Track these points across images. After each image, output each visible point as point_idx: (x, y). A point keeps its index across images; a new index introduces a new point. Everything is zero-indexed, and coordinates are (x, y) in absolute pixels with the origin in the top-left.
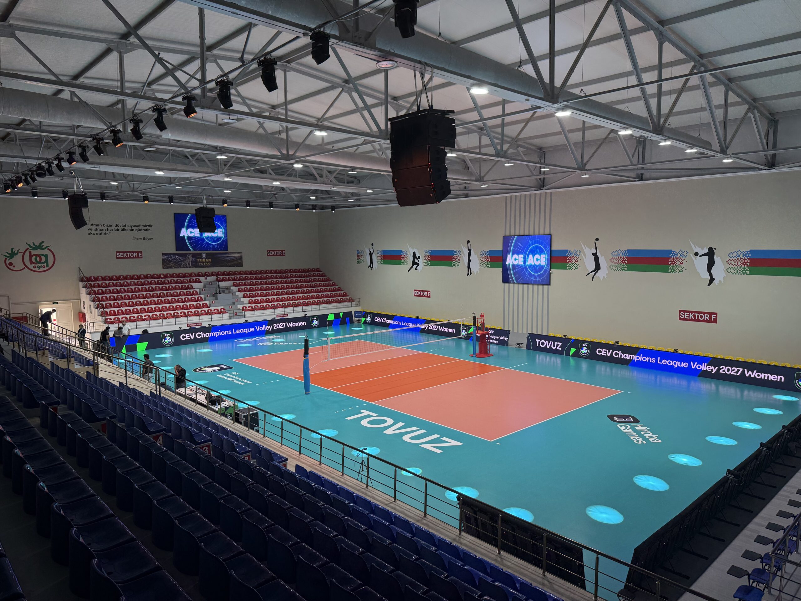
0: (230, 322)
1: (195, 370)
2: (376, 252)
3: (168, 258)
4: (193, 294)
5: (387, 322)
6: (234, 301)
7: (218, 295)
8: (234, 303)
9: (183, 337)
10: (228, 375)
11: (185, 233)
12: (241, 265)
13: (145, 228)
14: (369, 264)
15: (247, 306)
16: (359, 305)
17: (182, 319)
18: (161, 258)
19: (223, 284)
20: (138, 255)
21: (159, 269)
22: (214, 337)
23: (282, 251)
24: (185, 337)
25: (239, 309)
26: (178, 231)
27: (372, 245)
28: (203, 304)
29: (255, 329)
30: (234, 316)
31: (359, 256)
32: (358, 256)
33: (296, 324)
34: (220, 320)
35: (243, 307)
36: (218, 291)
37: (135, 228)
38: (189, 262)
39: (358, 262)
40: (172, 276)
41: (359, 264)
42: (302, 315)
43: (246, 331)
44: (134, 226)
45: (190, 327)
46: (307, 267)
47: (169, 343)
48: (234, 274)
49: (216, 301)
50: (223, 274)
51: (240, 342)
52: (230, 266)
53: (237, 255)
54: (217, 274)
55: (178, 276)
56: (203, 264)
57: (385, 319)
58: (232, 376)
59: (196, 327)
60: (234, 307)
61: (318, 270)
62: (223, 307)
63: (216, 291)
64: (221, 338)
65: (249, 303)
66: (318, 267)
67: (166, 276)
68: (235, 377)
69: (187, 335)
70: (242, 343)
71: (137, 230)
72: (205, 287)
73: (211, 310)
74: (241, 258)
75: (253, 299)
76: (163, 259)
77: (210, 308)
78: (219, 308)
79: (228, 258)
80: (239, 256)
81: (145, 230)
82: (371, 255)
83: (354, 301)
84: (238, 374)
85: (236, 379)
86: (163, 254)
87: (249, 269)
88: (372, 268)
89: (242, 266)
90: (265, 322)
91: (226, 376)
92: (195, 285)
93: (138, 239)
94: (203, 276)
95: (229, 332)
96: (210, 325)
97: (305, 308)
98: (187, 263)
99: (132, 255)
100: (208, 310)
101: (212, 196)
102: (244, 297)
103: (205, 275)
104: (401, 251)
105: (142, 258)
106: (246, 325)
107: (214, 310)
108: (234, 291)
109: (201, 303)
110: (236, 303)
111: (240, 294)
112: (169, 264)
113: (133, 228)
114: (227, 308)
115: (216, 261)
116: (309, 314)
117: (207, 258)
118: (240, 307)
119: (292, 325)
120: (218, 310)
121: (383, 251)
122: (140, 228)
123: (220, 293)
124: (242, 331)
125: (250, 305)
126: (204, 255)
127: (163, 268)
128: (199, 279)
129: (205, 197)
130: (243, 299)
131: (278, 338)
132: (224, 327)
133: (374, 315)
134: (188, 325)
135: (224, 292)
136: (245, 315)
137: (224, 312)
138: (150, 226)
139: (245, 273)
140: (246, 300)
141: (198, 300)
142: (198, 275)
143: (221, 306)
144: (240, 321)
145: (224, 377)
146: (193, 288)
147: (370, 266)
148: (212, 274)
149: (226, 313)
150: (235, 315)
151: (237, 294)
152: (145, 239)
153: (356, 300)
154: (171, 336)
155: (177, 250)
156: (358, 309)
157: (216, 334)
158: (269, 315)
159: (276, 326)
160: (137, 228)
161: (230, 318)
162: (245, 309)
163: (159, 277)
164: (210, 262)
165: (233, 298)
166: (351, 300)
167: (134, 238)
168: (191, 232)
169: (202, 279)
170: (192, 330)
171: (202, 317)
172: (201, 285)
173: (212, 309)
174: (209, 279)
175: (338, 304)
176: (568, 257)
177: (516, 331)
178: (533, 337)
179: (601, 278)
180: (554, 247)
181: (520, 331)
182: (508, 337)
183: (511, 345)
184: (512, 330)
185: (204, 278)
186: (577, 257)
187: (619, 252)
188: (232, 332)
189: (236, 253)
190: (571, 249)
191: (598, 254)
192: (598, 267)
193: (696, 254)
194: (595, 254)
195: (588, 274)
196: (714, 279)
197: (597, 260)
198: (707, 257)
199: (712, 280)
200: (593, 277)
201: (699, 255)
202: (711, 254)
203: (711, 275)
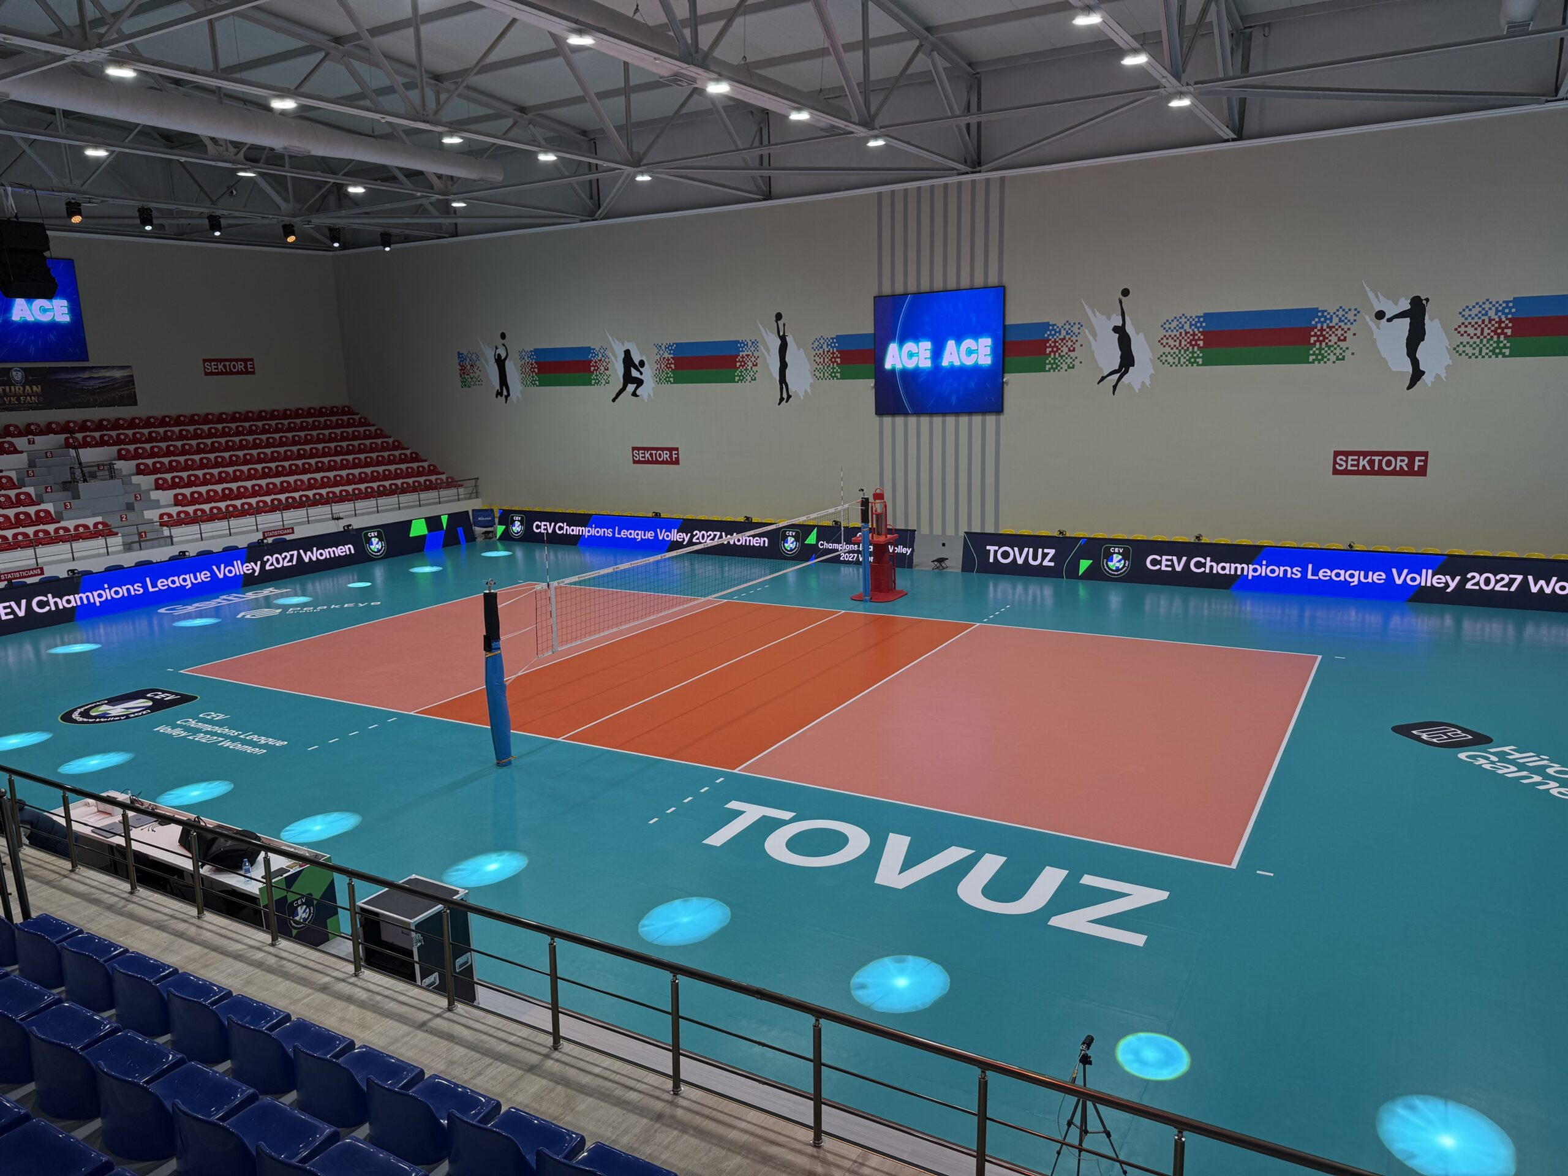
0: (128, 560)
1: (68, 718)
4: (2, 487)
5: (569, 532)
6: (131, 499)
7: (81, 485)
8: (130, 507)
10: (192, 723)
12: (132, 401)
14: (498, 387)
15: (174, 511)
16: (475, 494)
19: (89, 455)
22: (92, 605)
25: (151, 522)
27: (503, 336)
28: (37, 513)
29: (214, 575)
30: (140, 542)
31: (466, 367)
32: (463, 368)
33: (326, 553)
34: (99, 555)
35: (161, 516)
36: (78, 472)
39: (464, 384)
41: (466, 389)
42: (334, 525)
43: (187, 580)
45: (9, 580)
48: (116, 425)
49: (75, 502)
50: (83, 427)
51: (176, 613)
52: (101, 405)
53: (117, 374)
54: (65, 428)
56: (18, 399)
57: (564, 525)
58: (208, 727)
59: (29, 581)
60: (130, 515)
61: (346, 411)
62: (99, 519)
63: (73, 473)
64: (110, 608)
65: (176, 504)
66: (347, 403)
68: (219, 730)
70: (189, 616)
72: (32, 464)
73: (66, 529)
74: (130, 381)
75: (187, 491)
77: (63, 524)
78: (90, 522)
79: (91, 383)
80: (123, 377)
82: (500, 362)
83: (461, 485)
85: (225, 736)
87: (158, 413)
88: (507, 397)
89: (136, 404)
90: (230, 555)
91: (186, 728)
92: (1, 460)
94: (20, 434)
95: (137, 589)
96: (72, 571)
97: (339, 508)
100: (57, 530)
102: (158, 487)
103: (27, 431)
104: (589, 349)
106: (180, 564)
107: (76, 528)
108: (124, 472)
109: (31, 510)
110: (136, 505)
111: (146, 481)
114: (113, 521)
116: (357, 523)
118: (152, 515)
119: (315, 555)
120: (86, 527)
121: (536, 351)
123: (85, 481)
124: (173, 582)
125: (180, 508)
128: (11, 444)
130: (155, 495)
131: (287, 595)
132: (115, 575)
133: (530, 517)
135: (94, 476)
136: (171, 537)
137: (105, 531)
139: (148, 423)
140: (165, 497)
141: (19, 503)
142: (7, 432)
143: (94, 515)
144: (159, 554)
145: (181, 732)
147: (499, 394)
148: (48, 429)
149: (112, 534)
150: (141, 540)
151: (136, 479)
153: (466, 483)
157: (95, 598)
158: (242, 532)
159: (271, 562)
161: (128, 547)
162: (168, 521)
164: (37, 395)
165: (125, 493)
166: (452, 484)
169: (20, 442)
170: (16, 589)
171: (41, 550)
172: (20, 460)
173: (70, 524)
174: (43, 442)
176: (1048, 340)
177: (937, 531)
178: (976, 543)
179: (1137, 387)
180: (1012, 319)
181: (950, 532)
182: (911, 546)
183: (917, 565)
184: (924, 530)
185: (25, 440)
186: (1074, 339)
187: (1183, 320)
188: (145, 587)
189: (113, 367)
190: (1056, 319)
191: (1130, 329)
192: (1127, 361)
193: (1380, 315)
194: (1120, 330)
195: (1103, 378)
196: (1423, 373)
197: (1125, 342)
198: (1408, 320)
199: (1417, 374)
200: (1115, 387)
201: (1387, 316)
202: (1416, 312)
203: (1415, 363)
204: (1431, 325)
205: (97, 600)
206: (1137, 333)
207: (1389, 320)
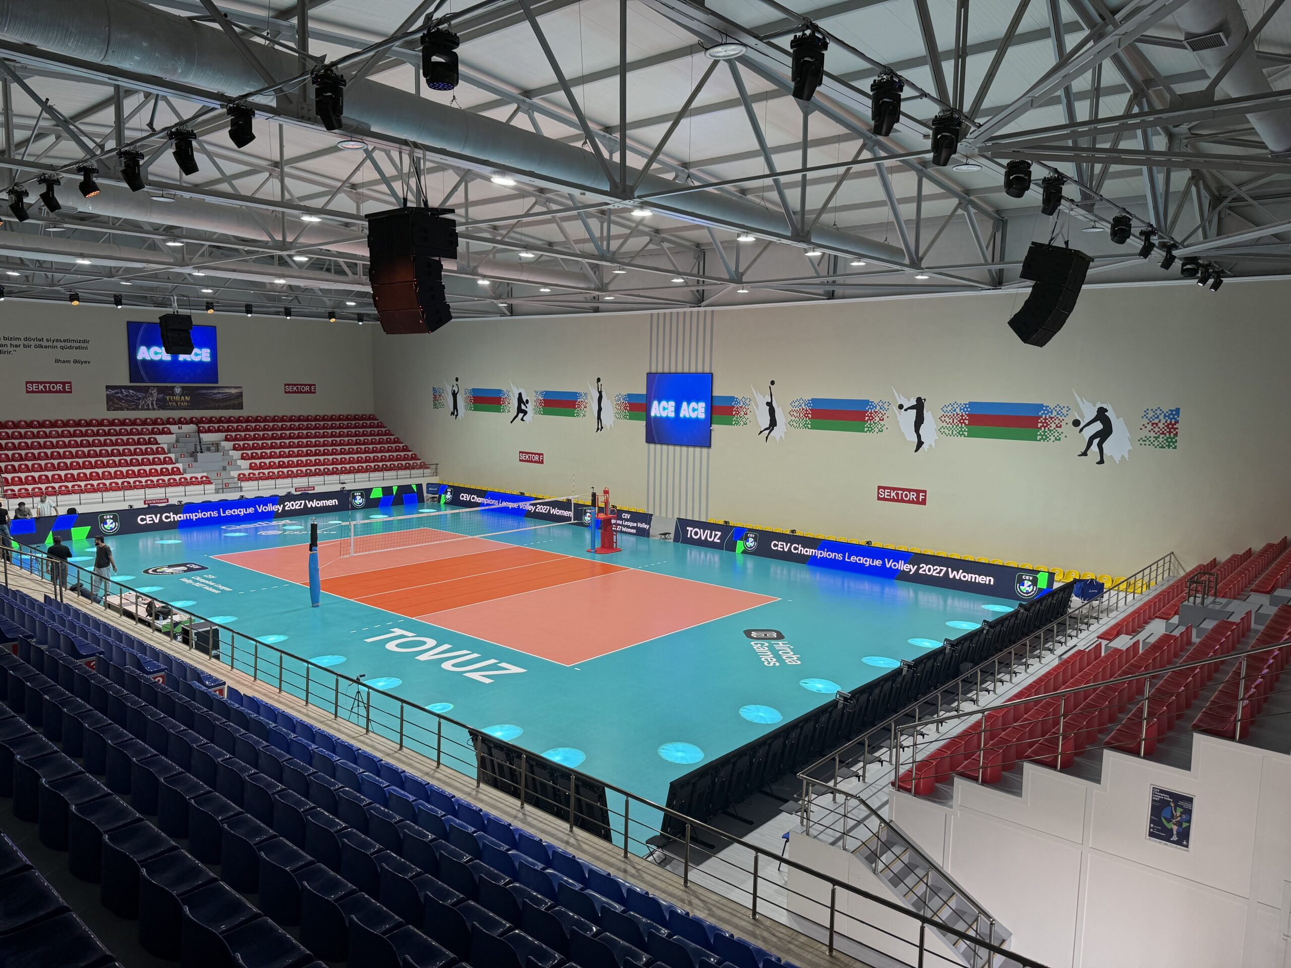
0: (215, 498)
1: (146, 572)
2: (462, 391)
3: (117, 393)
4: (158, 453)
5: (477, 501)
6: (225, 464)
7: (199, 455)
8: (224, 468)
9: (142, 520)
10: (198, 579)
11: (144, 353)
12: (240, 406)
13: (77, 345)
14: (452, 410)
15: (247, 472)
16: (436, 473)
17: (135, 492)
18: (104, 393)
19: (207, 437)
20: (65, 388)
21: (101, 412)
22: (191, 520)
23: (310, 385)
24: (145, 519)
25: (234, 478)
26: (132, 352)
27: (457, 380)
28: (173, 468)
29: (256, 510)
30: (223, 488)
31: (437, 396)
32: (435, 397)
33: (321, 503)
34: (200, 494)
35: (239, 475)
36: (198, 448)
37: (59, 344)
38: (153, 401)
39: (435, 406)
40: (123, 423)
41: (436, 409)
42: (337, 488)
43: (242, 512)
44: (57, 341)
45: (148, 504)
46: (353, 413)
47: (112, 529)
48: (229, 420)
49: (194, 464)
50: (210, 421)
51: (229, 529)
52: (222, 409)
53: (233, 391)
54: (198, 422)
55: (133, 423)
56: (177, 404)
57: (475, 497)
58: (204, 581)
59: (159, 505)
60: (223, 474)
61: (371, 418)
62: (205, 474)
63: (196, 448)
64: (200, 523)
65: (250, 469)
66: (373, 413)
67: (112, 423)
68: (207, 582)
69: (148, 516)
70: (235, 531)
71: (62, 348)
72: (177, 441)
73: (186, 479)
74: (240, 395)
75: (258, 462)
76: (107, 396)
77: (185, 476)
78: (199, 476)
79: (218, 396)
80: (237, 393)
81: (76, 348)
82: (455, 395)
83: (429, 468)
84: (213, 577)
85: (207, 585)
86: (108, 387)
87: (254, 414)
88: (456, 416)
89: (242, 408)
90: (274, 500)
91: (194, 580)
92: (160, 438)
93: (64, 362)
94: (175, 424)
95: (215, 514)
96: (180, 502)
97: (344, 477)
98: (149, 402)
99: (53, 387)
100: (180, 479)
101: (187, 296)
102: (243, 458)
103: (180, 422)
104: (500, 390)
105: (71, 392)
106: (243, 503)
107: (191, 478)
108: (226, 448)
109: (170, 467)
110: (228, 468)
111: (236, 454)
112: (118, 404)
113: (55, 344)
114: (212, 476)
115: (198, 400)
116: (348, 487)
117: (183, 394)
118: (235, 474)
119: (314, 504)
120: (196, 478)
121: (473, 390)
122: (69, 344)
123: (202, 452)
124: (234, 512)
125: (251, 471)
126: (178, 391)
127: (108, 410)
128: (169, 429)
129: (176, 298)
130: (240, 462)
131: (294, 525)
132: (206, 506)
133: (457, 491)
134: (145, 502)
135: (209, 449)
136: (241, 487)
137: (207, 481)
138: (85, 341)
139: (247, 420)
140: (245, 464)
141: (165, 462)
142: (168, 422)
143: (203, 472)
144: (233, 496)
145: (190, 581)
146: (157, 443)
147: (453, 414)
148: (191, 421)
149: (210, 483)
150: (225, 487)
151: (232, 453)
152: (75, 362)
153: (432, 467)
154: (115, 519)
155: (131, 382)
156: (435, 480)
157: (193, 516)
158: (282, 487)
159: (289, 506)
160: (63, 344)
161: (217, 491)
162: (242, 478)
163: (100, 423)
164: (187, 401)
165: (223, 460)
166: (423, 466)
167: (57, 361)
168: (156, 353)
169: (174, 428)
170: (151, 509)
171: (169, 489)
172: (171, 438)
173: (188, 476)
174: (186, 428)
175: (401, 472)
176: (734, 407)
177: (663, 515)
178: (683, 524)
179: (778, 439)
180: (717, 392)
181: (670, 516)
182: (649, 524)
183: (653, 536)
184: (657, 514)
185: (177, 426)
186: (747, 407)
187: (801, 401)
188: (219, 513)
189: (231, 387)
190: (738, 395)
191: (774, 404)
192: (773, 423)
193: (901, 407)
194: (769, 404)
195: (761, 432)
196: (923, 443)
197: (772, 412)
198: (915, 411)
199: (920, 444)
200: (767, 438)
201: (905, 408)
202: (919, 406)
203: (919, 436)
204: (927, 414)
205: (194, 518)
206: (778, 407)
207: (906, 410)
